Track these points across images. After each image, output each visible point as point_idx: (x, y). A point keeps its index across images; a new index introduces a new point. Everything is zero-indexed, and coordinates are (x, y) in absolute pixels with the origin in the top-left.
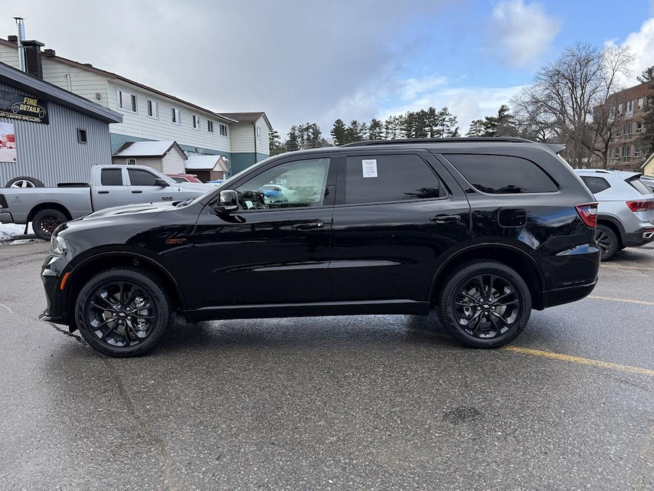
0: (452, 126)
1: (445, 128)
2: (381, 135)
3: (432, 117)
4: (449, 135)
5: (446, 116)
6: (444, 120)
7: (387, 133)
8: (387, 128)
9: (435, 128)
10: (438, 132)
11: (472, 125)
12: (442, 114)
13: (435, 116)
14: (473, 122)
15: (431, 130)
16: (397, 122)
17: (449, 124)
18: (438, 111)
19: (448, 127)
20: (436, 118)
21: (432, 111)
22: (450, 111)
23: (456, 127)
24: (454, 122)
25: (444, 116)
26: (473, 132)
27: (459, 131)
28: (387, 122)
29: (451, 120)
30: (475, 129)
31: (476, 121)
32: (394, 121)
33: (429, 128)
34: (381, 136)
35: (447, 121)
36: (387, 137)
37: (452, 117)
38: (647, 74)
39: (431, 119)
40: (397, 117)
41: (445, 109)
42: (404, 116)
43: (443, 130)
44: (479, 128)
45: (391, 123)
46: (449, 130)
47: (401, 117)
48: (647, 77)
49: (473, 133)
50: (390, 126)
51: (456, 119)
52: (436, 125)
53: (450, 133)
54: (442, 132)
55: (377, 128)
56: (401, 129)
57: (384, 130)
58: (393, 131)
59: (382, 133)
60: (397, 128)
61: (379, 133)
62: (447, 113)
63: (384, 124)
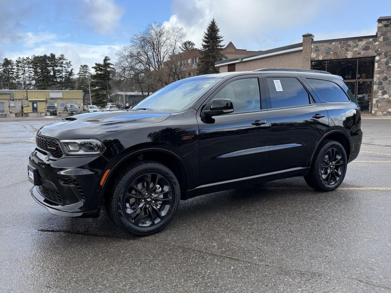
0: (69, 67)
1: (64, 69)
2: (13, 70)
3: (53, 60)
4: (66, 73)
5: (63, 60)
6: (62, 63)
7: (18, 69)
8: (18, 66)
9: (56, 68)
10: (59, 71)
11: (80, 68)
12: (60, 59)
13: (55, 59)
14: (81, 66)
15: (53, 70)
16: (25, 62)
17: (66, 66)
18: (57, 56)
19: (65, 68)
20: (56, 61)
21: (53, 56)
22: (65, 57)
23: (71, 69)
24: (69, 65)
25: (62, 60)
26: (82, 72)
27: (73, 71)
28: (17, 61)
29: (67, 63)
30: (83, 71)
31: (83, 65)
32: (23, 61)
33: (51, 68)
34: (13, 72)
35: (65, 64)
36: (18, 72)
37: (68, 61)
38: (184, 45)
39: (53, 62)
40: (25, 58)
41: (62, 56)
42: (30, 58)
43: (62, 70)
44: (86, 70)
45: (21, 62)
46: (66, 70)
47: (28, 58)
48: (184, 47)
49: (82, 74)
50: (20, 65)
51: (71, 63)
52: (57, 66)
53: (67, 72)
54: (61, 72)
55: (9, 65)
56: (29, 67)
57: (15, 67)
58: (23, 68)
59: (14, 69)
60: (26, 66)
61: (11, 69)
62: (64, 58)
63: (15, 62)
